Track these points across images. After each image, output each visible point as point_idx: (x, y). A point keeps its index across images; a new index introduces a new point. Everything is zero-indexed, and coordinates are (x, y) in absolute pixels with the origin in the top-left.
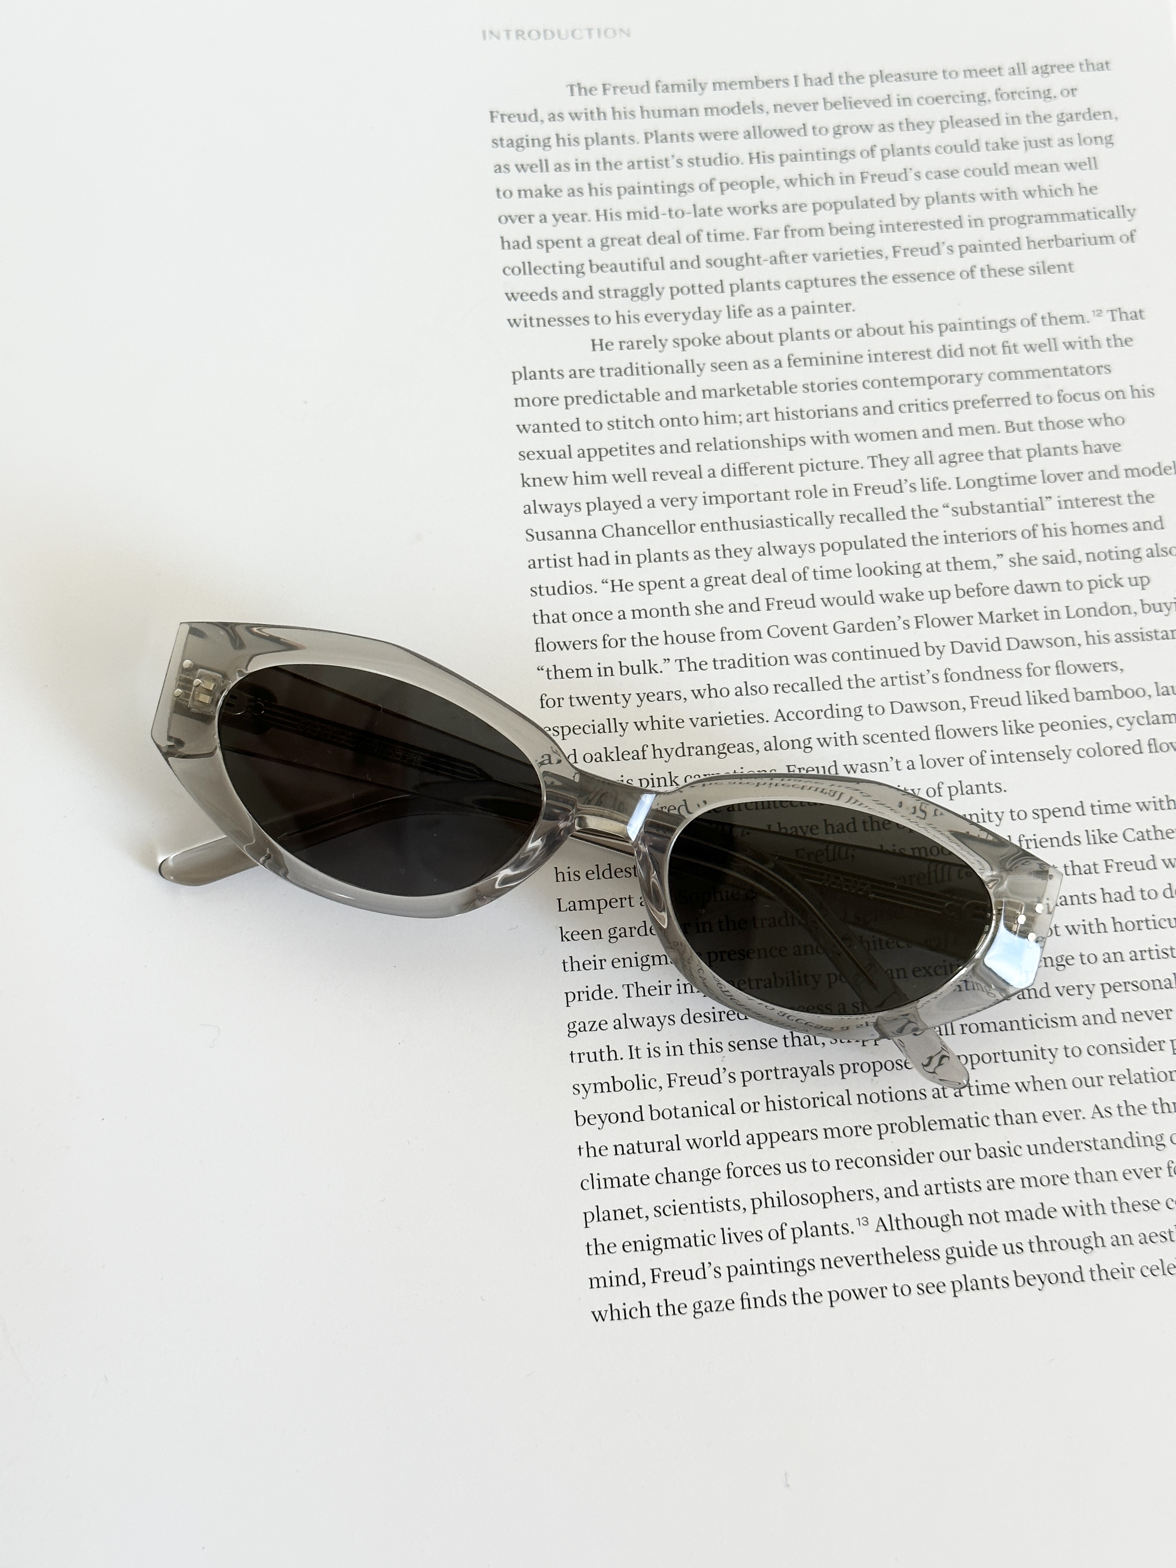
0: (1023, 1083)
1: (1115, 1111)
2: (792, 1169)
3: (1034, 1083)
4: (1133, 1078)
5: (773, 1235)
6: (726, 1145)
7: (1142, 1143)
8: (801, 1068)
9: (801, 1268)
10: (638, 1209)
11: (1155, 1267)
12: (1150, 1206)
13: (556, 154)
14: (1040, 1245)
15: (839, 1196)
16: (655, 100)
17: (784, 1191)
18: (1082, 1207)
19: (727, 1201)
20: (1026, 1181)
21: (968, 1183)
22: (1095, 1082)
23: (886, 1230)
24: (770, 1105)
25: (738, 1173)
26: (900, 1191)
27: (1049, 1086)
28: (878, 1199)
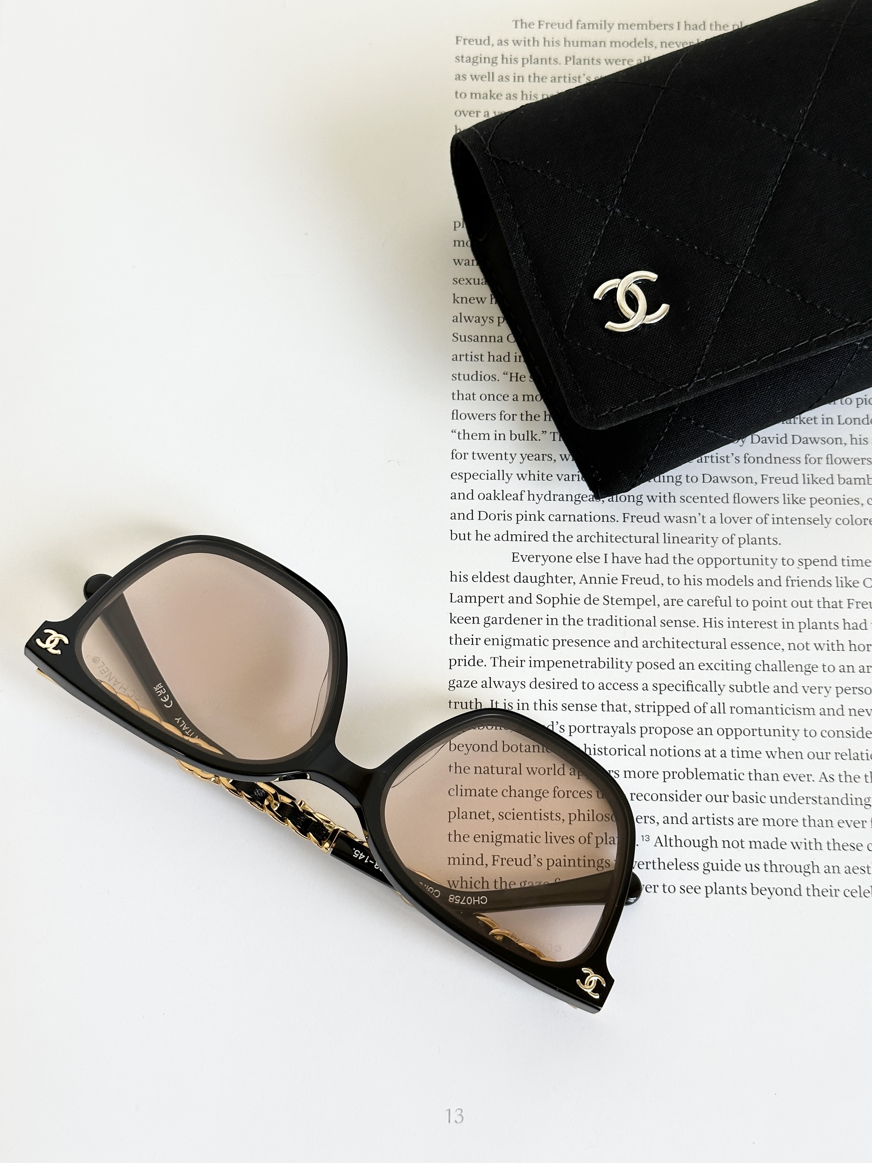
0: (771, 752)
1: (836, 778)
3: (780, 753)
4: (852, 756)
5: (582, 840)
6: (555, 774)
7: (854, 802)
8: (612, 727)
10: (488, 813)
11: (854, 891)
12: (855, 847)
13: (500, 69)
14: (772, 867)
16: (575, 34)
17: (593, 811)
18: (805, 843)
19: (551, 814)
20: (767, 821)
21: (724, 818)
22: (824, 756)
23: (662, 846)
25: (561, 794)
26: (675, 819)
27: (790, 756)
28: (658, 823)
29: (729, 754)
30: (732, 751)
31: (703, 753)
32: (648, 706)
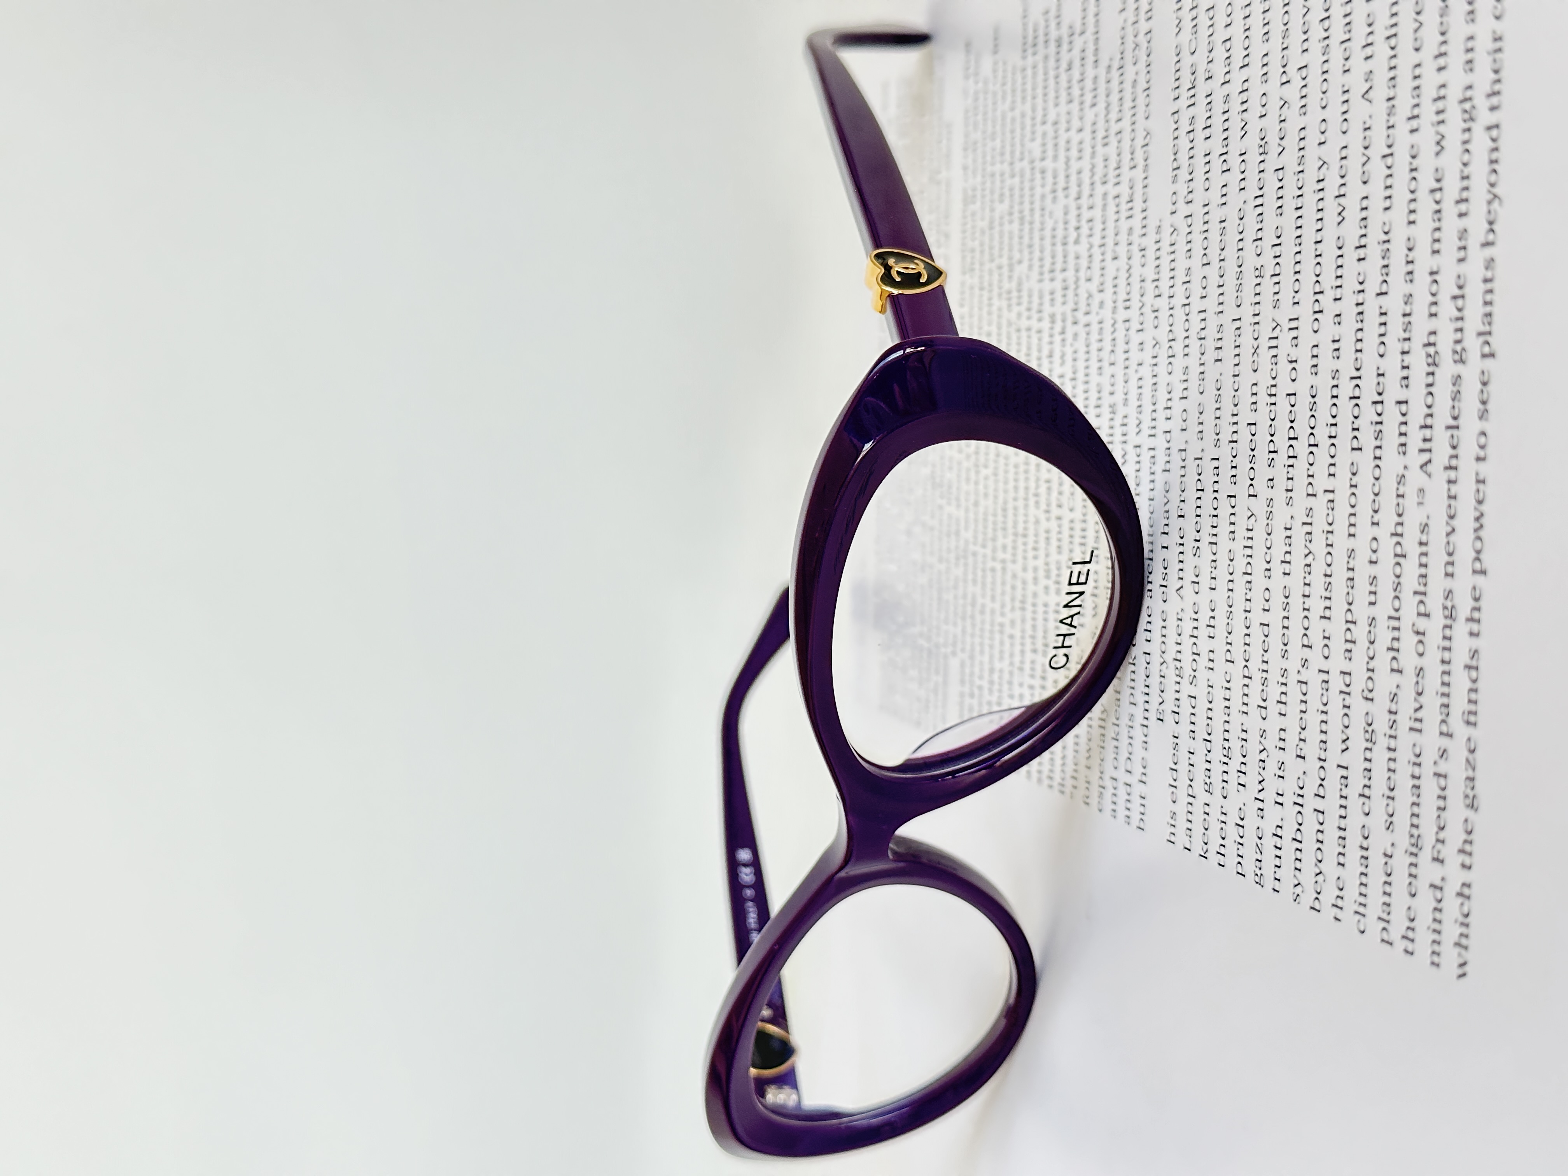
0: (1339, 215)
1: (1369, 66)
2: (1372, 598)
3: (1340, 196)
4: (1347, 36)
5: (1421, 649)
6: (1349, 694)
8: (1306, 556)
9: (1450, 614)
10: (1386, 855)
14: (1463, 199)
15: (1399, 530)
17: (1390, 618)
18: (1438, 123)
19: (1390, 712)
21: (1405, 315)
22: (1346, 97)
23: (1430, 461)
24: (1327, 613)
25: (1370, 685)
26: (1403, 429)
28: (1405, 467)
29: (1338, 307)
30: (1336, 300)
31: (1337, 365)
32: (1289, 479)
